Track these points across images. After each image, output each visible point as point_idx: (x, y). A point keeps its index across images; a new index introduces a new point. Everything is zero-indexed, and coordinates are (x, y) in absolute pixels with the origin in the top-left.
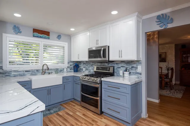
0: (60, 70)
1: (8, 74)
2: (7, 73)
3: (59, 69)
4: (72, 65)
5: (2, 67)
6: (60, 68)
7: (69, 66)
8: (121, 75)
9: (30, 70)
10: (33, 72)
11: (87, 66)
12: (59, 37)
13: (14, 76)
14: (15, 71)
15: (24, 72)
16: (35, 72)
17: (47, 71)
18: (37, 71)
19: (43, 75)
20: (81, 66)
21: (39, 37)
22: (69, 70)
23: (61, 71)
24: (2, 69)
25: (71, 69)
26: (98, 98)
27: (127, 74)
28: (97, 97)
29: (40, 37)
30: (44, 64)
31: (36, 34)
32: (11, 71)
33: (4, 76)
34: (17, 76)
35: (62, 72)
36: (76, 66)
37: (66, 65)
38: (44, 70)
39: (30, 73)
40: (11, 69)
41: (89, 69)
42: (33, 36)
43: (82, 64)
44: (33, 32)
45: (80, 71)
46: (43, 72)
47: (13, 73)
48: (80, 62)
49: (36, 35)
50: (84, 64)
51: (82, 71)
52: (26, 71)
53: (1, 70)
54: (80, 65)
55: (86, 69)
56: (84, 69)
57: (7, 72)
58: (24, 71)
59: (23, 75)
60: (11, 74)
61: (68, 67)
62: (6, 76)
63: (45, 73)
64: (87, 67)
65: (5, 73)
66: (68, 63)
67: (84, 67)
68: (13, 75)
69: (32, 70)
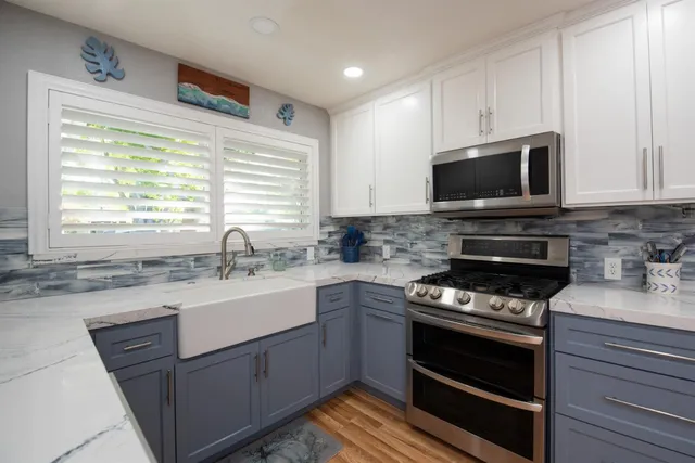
0: (289, 255)
1: (58, 278)
2: (53, 275)
3: (286, 249)
4: (335, 233)
5: (26, 242)
6: (291, 246)
7: (322, 238)
8: (608, 276)
9: (166, 258)
10: (178, 265)
11: (402, 235)
12: (286, 112)
14: (93, 264)
15: (140, 265)
16: (189, 266)
17: (241, 261)
18: (198, 259)
19: (224, 280)
20: (374, 236)
21: (205, 104)
22: (323, 253)
23: (294, 259)
24: (29, 256)
25: (330, 251)
26: (537, 407)
27: (672, 273)
28: (530, 397)
29: (211, 107)
30: (227, 229)
31: (191, 90)
32: (73, 266)
33: (37, 290)
34: (105, 288)
35: (300, 262)
36: (353, 239)
37: (314, 233)
38: (229, 257)
39: (166, 269)
40: (72, 252)
41: (415, 248)
42: (180, 100)
43: (378, 229)
44: (180, 81)
45: (368, 257)
46: (225, 263)
47: (82, 275)
48: (367, 221)
49: (189, 96)
50: (386, 227)
51: (377, 258)
52: (148, 263)
53: (21, 257)
54: (367, 236)
55: (398, 250)
56: (387, 251)
57: (52, 271)
58: (136, 263)
59: (132, 281)
60: (74, 277)
61: (320, 242)
62: (49, 288)
63: (234, 268)
64: (402, 240)
65: (44, 276)
66: (322, 225)
67: (387, 242)
68: (87, 285)
69: (174, 257)
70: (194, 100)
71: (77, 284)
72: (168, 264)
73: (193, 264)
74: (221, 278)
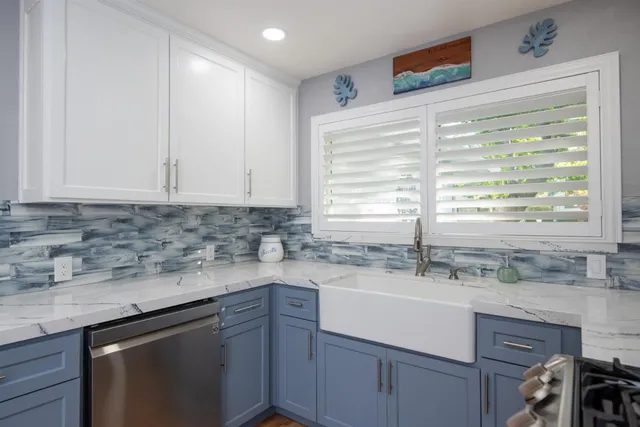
0: (543, 262)
1: (324, 251)
2: (322, 248)
5: (310, 226)
9: (384, 245)
10: (394, 253)
13: (339, 263)
14: (343, 245)
15: (366, 249)
16: (402, 256)
23: (553, 271)
24: (312, 235)
31: (405, 78)
32: (330, 243)
33: (315, 257)
34: (345, 263)
35: (564, 277)
39: (385, 256)
40: (329, 234)
42: (396, 93)
47: (334, 251)
52: (373, 249)
53: (309, 235)
57: (321, 245)
58: (364, 247)
59: (361, 262)
60: (330, 252)
61: (622, 247)
62: (320, 257)
65: (319, 248)
68: (335, 259)
69: (391, 245)
70: (407, 86)
71: (332, 257)
72: (385, 251)
73: (406, 254)
74: (417, 275)
